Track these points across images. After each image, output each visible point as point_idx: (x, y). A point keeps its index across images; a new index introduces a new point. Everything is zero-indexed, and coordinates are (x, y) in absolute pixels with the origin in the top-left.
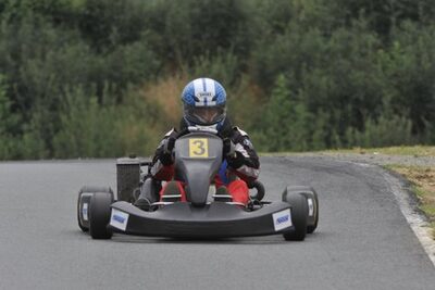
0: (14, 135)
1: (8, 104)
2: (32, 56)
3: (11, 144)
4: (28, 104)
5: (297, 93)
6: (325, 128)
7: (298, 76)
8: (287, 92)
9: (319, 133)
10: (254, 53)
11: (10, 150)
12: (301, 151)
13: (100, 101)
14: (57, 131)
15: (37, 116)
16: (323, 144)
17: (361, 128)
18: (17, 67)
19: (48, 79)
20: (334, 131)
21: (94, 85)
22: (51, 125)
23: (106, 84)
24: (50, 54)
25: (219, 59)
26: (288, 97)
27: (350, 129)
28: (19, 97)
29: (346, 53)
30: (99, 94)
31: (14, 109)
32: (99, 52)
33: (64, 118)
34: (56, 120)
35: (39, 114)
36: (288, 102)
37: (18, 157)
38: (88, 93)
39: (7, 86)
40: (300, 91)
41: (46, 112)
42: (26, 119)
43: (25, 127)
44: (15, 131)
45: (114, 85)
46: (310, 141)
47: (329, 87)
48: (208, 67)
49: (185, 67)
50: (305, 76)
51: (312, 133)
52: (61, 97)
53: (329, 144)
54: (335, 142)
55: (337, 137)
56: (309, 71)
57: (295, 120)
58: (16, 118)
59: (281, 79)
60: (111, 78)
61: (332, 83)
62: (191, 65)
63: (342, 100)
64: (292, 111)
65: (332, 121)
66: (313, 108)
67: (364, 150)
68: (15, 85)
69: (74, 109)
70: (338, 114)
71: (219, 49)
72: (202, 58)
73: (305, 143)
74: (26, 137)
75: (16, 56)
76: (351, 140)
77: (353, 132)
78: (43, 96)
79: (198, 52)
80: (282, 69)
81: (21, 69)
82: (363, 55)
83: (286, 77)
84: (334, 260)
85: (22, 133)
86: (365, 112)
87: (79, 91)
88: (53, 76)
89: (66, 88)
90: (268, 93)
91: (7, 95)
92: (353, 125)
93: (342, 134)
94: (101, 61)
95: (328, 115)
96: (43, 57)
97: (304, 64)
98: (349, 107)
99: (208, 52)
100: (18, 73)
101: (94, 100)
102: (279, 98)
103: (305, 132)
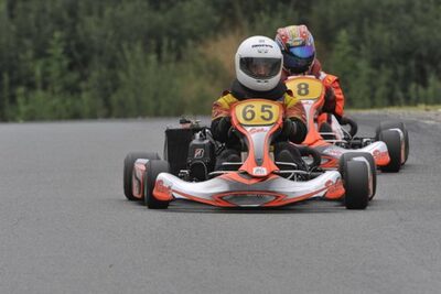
0: (72, 93)
1: (66, 62)
2: (90, 13)
3: (69, 102)
4: (86, 62)
5: (359, 49)
6: (388, 85)
7: (360, 32)
8: (349, 48)
9: (381, 90)
10: (315, 9)
11: (67, 110)
12: (364, 108)
13: (159, 58)
14: (115, 88)
15: (95, 74)
16: (386, 101)
17: (425, 84)
18: (74, 25)
19: (105, 36)
20: (397, 87)
21: (153, 42)
22: (109, 84)
23: (165, 41)
24: (108, 11)
25: (280, 15)
26: (350, 53)
27: (413, 86)
28: (76, 54)
29: (409, 8)
30: (158, 51)
31: (71, 67)
32: (157, 8)
33: (122, 76)
34: (115, 78)
35: (96, 72)
36: (350, 59)
37: (76, 116)
38: (146, 51)
39: (64, 44)
40: (363, 47)
41: (104, 70)
42: (84, 78)
43: (83, 85)
44: (73, 90)
45: (173, 43)
46: (372, 97)
47: (391, 42)
48: (269, 23)
49: (245, 23)
50: (367, 31)
51: (374, 89)
52: (118, 54)
53: (392, 101)
54: (398, 99)
55: (400, 94)
56: (371, 25)
57: (357, 76)
58: (73, 76)
59: (343, 35)
60: (170, 35)
61: (394, 38)
62: (252, 21)
63: (406, 55)
64: (354, 67)
65: (395, 77)
66: (376, 64)
67: (429, 107)
68: (73, 43)
69: (132, 68)
70: (401, 70)
71: (280, 5)
72: (262, 14)
73: (368, 101)
74: (85, 96)
75: (73, 13)
76: (414, 97)
77: (417, 89)
78: (101, 53)
79: (258, 8)
80: (344, 24)
81: (78, 27)
82: (425, 10)
83: (348, 32)
84: (401, 220)
85: (79, 91)
86: (428, 67)
87: (138, 48)
88: (111, 33)
89: (125, 45)
90: (330, 49)
91: (64, 53)
92: (417, 81)
93: (405, 90)
94: (159, 18)
95: (390, 72)
96: (101, 14)
97: (366, 20)
98: (412, 63)
99: (268, 8)
100: (74, 31)
101: (153, 57)
102: (341, 54)
103: (367, 88)
